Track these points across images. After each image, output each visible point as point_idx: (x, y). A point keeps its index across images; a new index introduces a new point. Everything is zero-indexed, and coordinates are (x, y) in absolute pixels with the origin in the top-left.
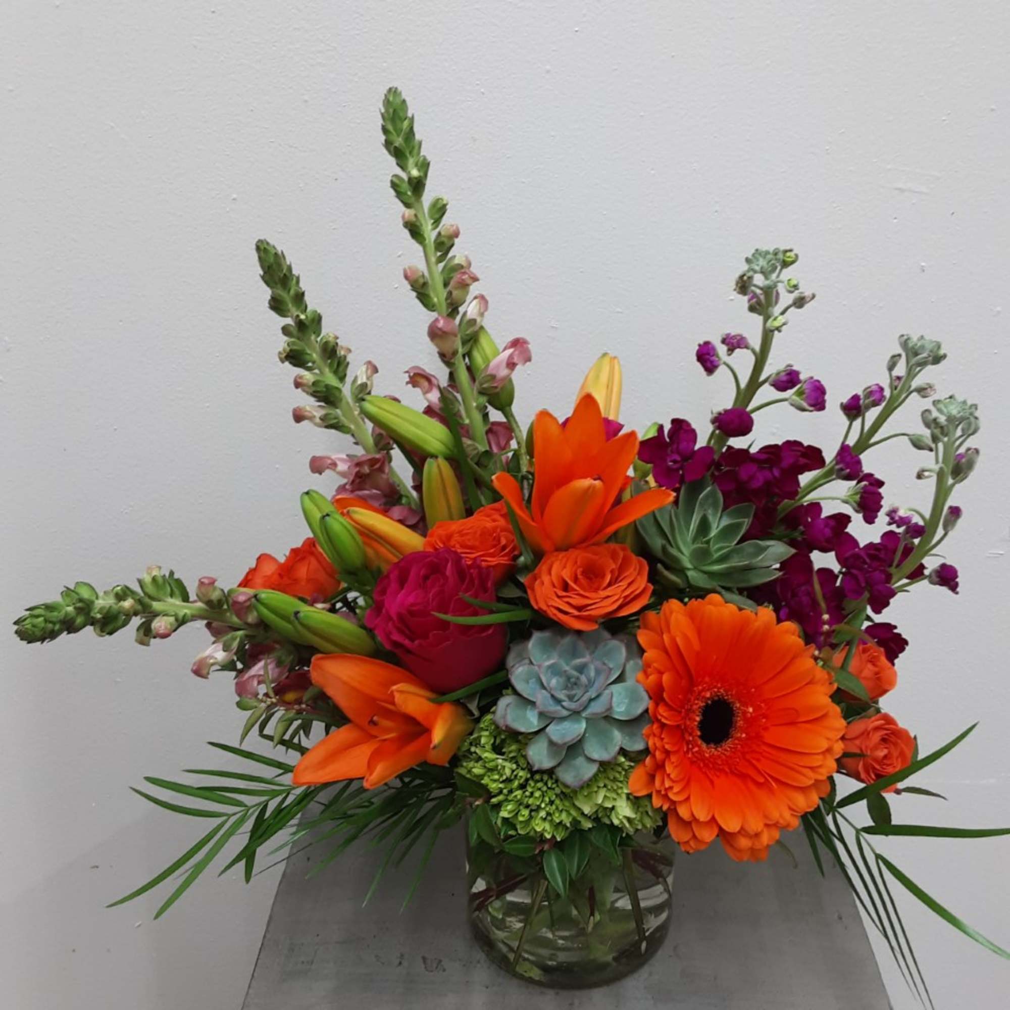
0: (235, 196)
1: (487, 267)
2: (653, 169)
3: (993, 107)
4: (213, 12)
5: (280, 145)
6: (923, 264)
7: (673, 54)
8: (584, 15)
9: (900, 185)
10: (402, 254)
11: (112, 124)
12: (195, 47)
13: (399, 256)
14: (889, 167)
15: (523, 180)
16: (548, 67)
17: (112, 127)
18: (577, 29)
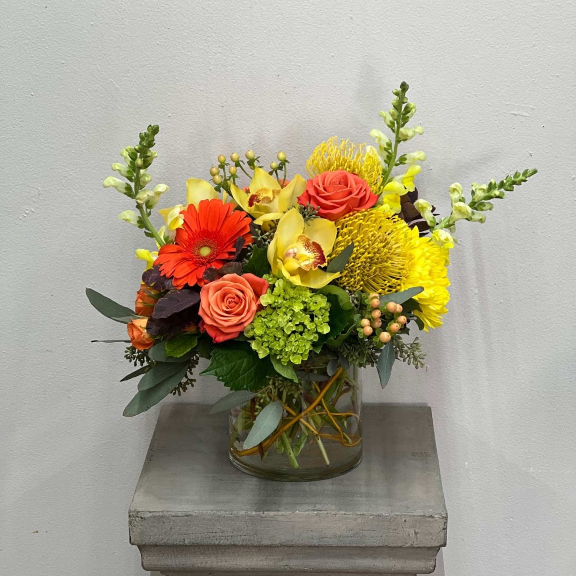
0: (170, 115)
1: (299, 151)
2: (386, 103)
3: (558, 74)
4: (169, 29)
5: (196, 90)
6: (531, 152)
7: (395, 49)
8: (351, 31)
9: (515, 112)
10: (254, 144)
11: (112, 80)
12: (158, 44)
13: (253, 145)
14: (507, 103)
15: (320, 107)
16: (333, 54)
17: (112, 81)
18: (347, 37)
